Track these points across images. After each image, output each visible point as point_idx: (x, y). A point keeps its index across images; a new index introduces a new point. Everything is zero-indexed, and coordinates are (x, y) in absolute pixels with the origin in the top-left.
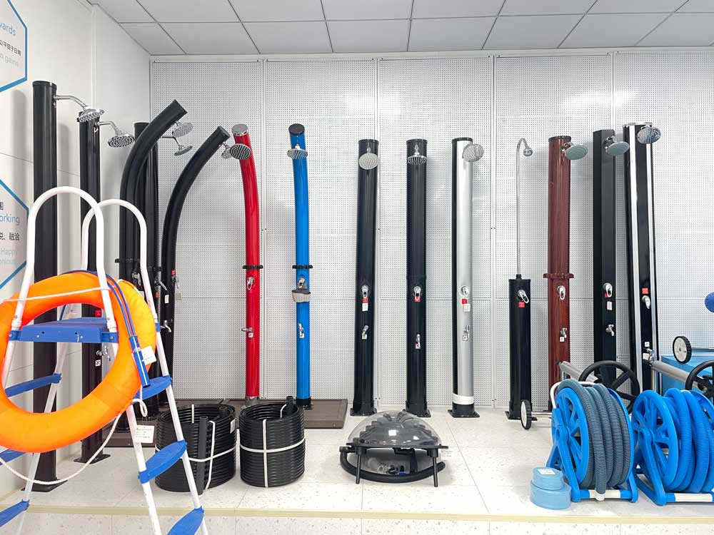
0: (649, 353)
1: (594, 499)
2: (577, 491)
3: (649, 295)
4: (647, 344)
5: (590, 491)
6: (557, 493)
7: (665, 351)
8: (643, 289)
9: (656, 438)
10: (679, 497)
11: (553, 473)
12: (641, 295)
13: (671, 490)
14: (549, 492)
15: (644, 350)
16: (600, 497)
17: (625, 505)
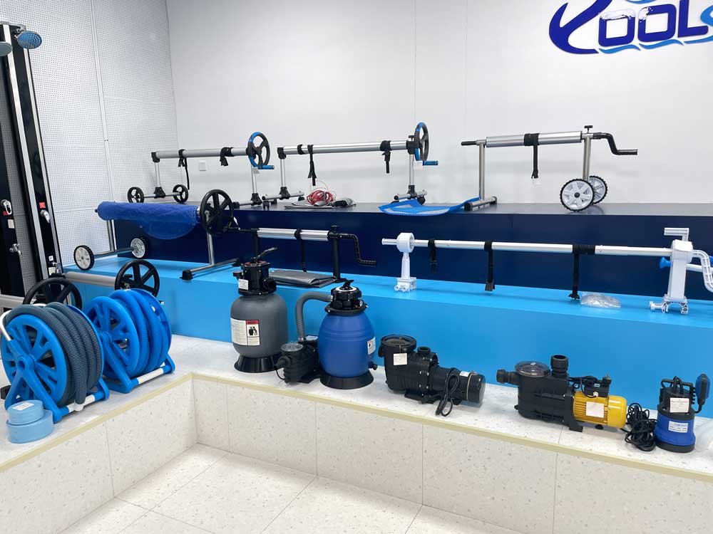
0: (55, 266)
1: (74, 412)
2: (58, 411)
3: (47, 209)
4: (51, 258)
5: (68, 406)
6: (40, 422)
7: (68, 262)
8: (40, 204)
9: (113, 338)
10: (141, 379)
11: (32, 405)
12: (39, 210)
13: (134, 377)
14: (35, 424)
15: (49, 264)
16: (79, 407)
17: (100, 405)
